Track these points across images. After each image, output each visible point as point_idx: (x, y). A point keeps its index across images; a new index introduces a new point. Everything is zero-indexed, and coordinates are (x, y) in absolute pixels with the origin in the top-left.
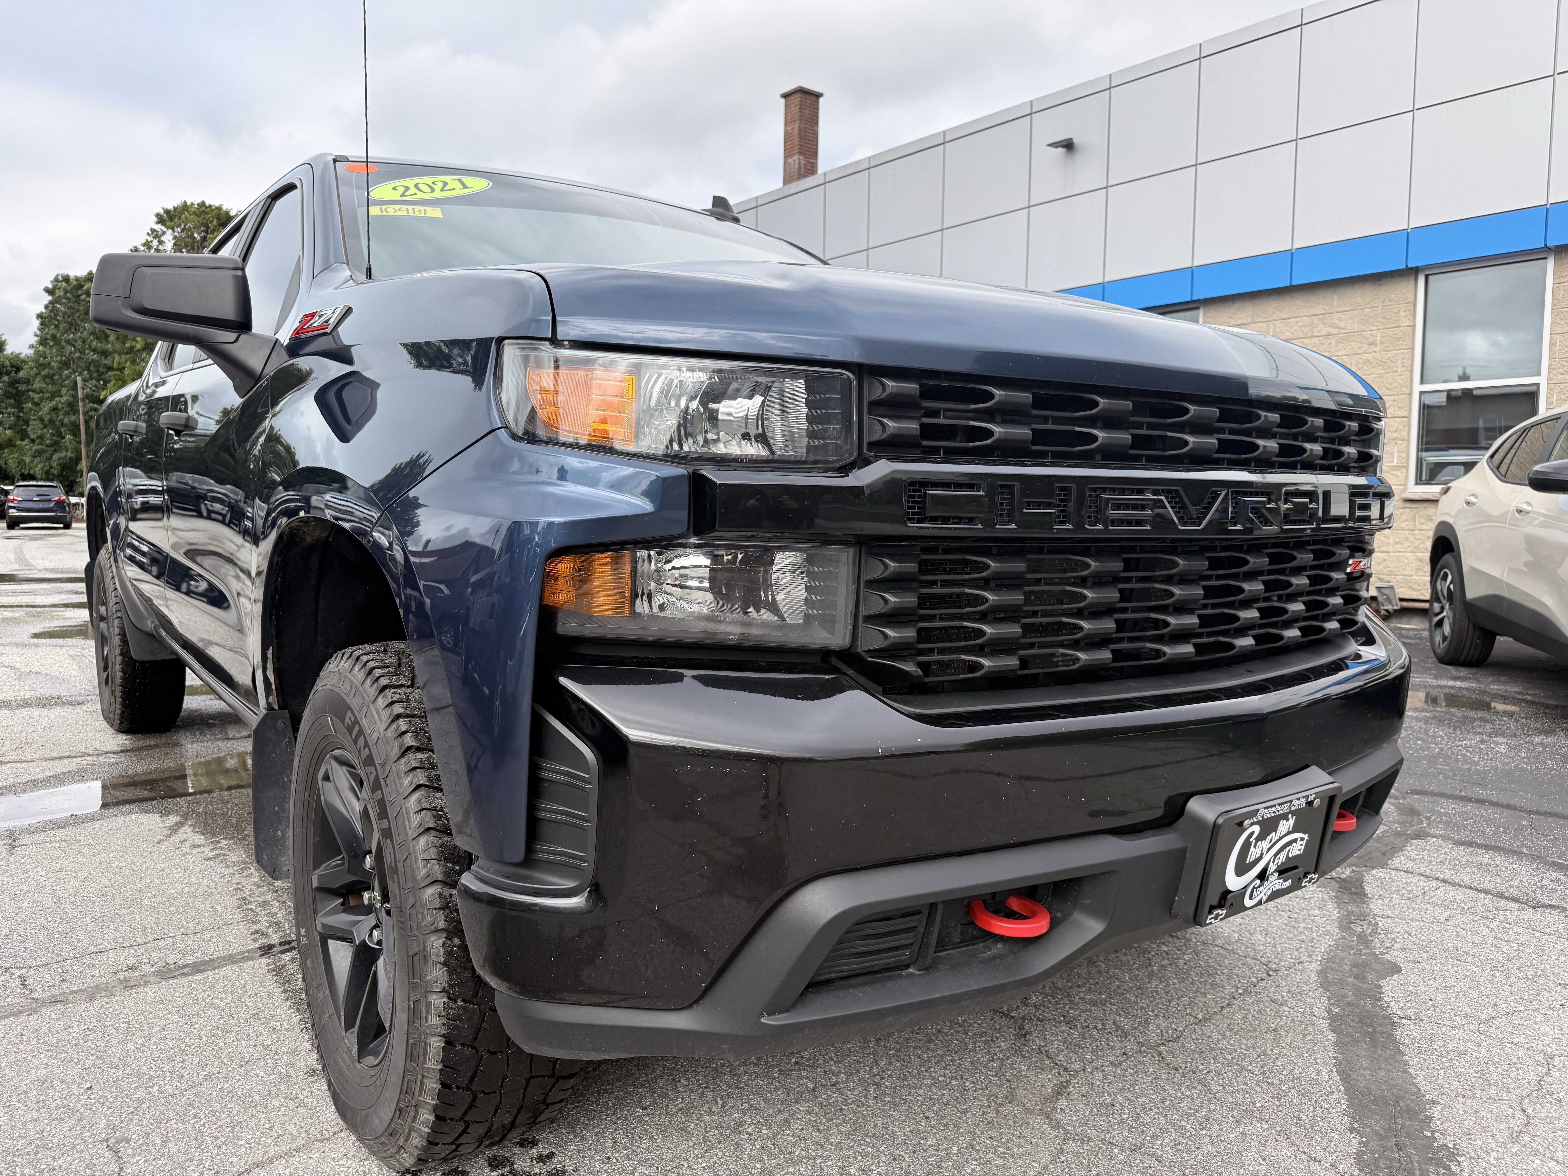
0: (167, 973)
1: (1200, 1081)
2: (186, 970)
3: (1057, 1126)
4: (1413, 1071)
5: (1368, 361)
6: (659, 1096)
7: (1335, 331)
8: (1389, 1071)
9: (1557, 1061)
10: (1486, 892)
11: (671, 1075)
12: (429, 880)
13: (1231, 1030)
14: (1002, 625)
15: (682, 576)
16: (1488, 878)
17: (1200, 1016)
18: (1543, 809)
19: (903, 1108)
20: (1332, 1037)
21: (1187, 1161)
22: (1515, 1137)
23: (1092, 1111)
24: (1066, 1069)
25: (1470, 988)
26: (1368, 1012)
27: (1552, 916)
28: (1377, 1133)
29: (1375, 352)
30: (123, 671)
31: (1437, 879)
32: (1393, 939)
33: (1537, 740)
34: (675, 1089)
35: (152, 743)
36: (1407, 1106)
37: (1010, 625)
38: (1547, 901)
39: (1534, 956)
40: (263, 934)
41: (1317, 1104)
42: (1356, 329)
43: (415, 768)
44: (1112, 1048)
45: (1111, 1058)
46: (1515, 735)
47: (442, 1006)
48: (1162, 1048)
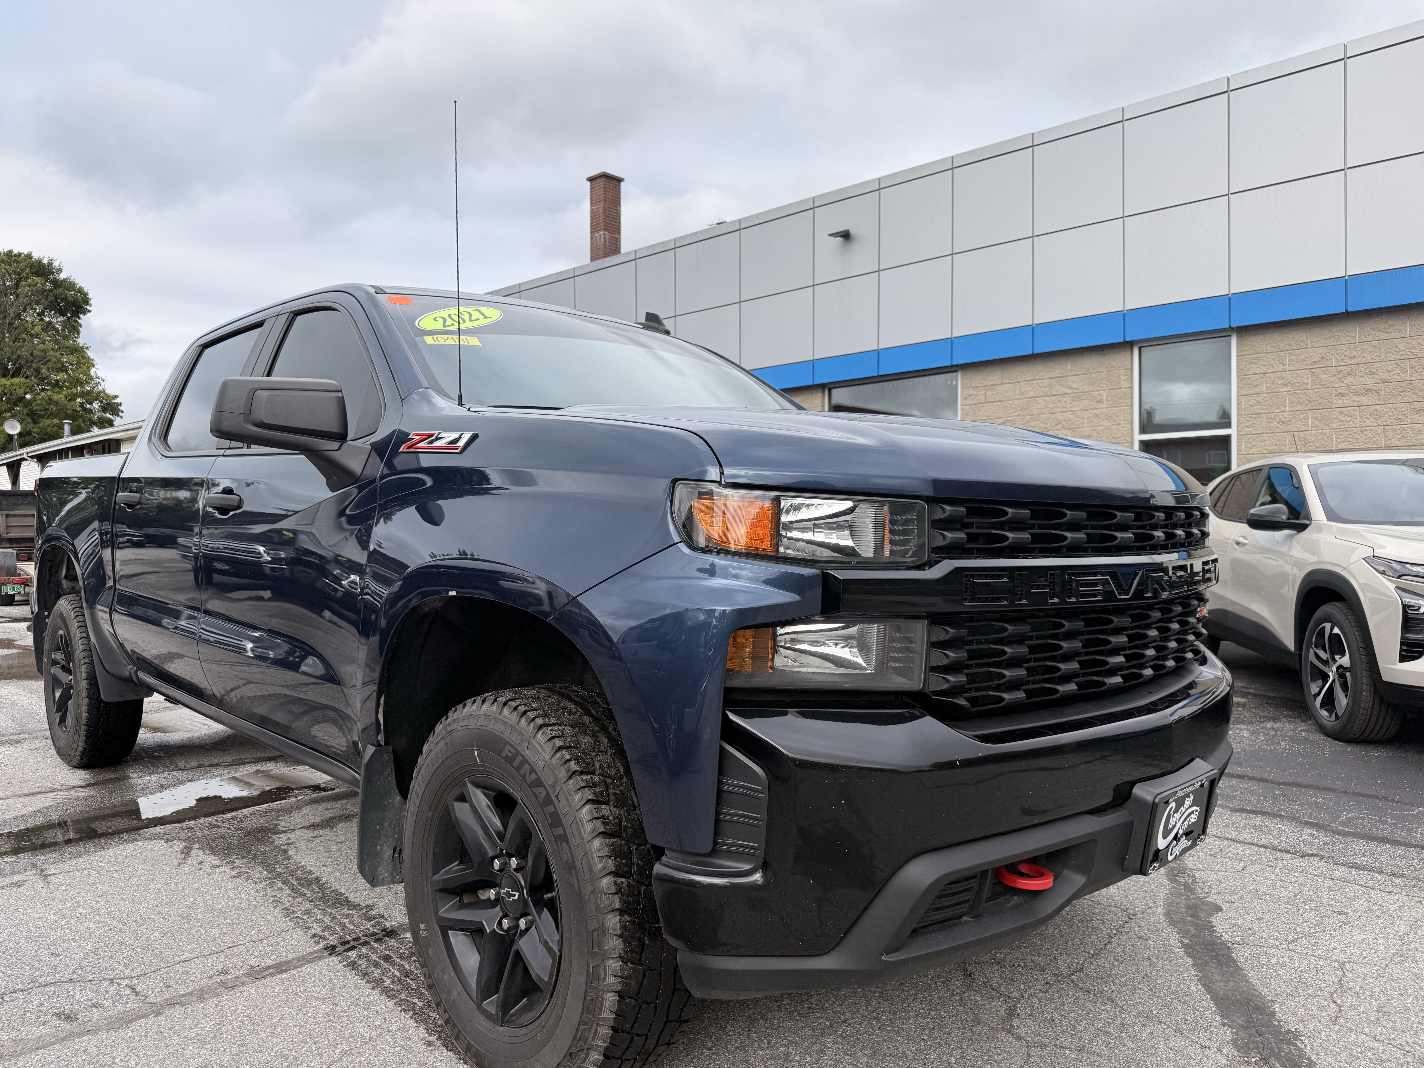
0: (257, 974)
1: (1108, 999)
2: (271, 971)
3: (1019, 1038)
4: (1253, 981)
5: (1097, 415)
6: (716, 1039)
7: (1070, 391)
8: (1236, 982)
9: (1347, 966)
10: (1265, 847)
11: (717, 1024)
12: (606, 872)
13: (1117, 960)
14: (1014, 670)
15: (793, 640)
16: (1263, 836)
17: (1092, 952)
18: (1288, 781)
19: (903, 1034)
20: (1189, 960)
21: (1119, 1055)
22: (1335, 1021)
23: (1039, 1026)
24: (1009, 998)
25: (1274, 919)
26: (1208, 941)
27: (1316, 862)
28: (1242, 1026)
29: (1102, 408)
30: (89, 711)
31: (1227, 839)
32: (1209, 886)
33: (1269, 726)
34: (726, 1033)
35: (113, 776)
36: (1256, 1005)
37: (1019, 669)
38: (1310, 852)
39: (1312, 893)
40: (321, 937)
41: (1195, 1010)
42: (1087, 390)
43: (584, 787)
44: (1037, 979)
45: (1039, 987)
46: (1251, 723)
47: (619, 968)
48: (1073, 977)
